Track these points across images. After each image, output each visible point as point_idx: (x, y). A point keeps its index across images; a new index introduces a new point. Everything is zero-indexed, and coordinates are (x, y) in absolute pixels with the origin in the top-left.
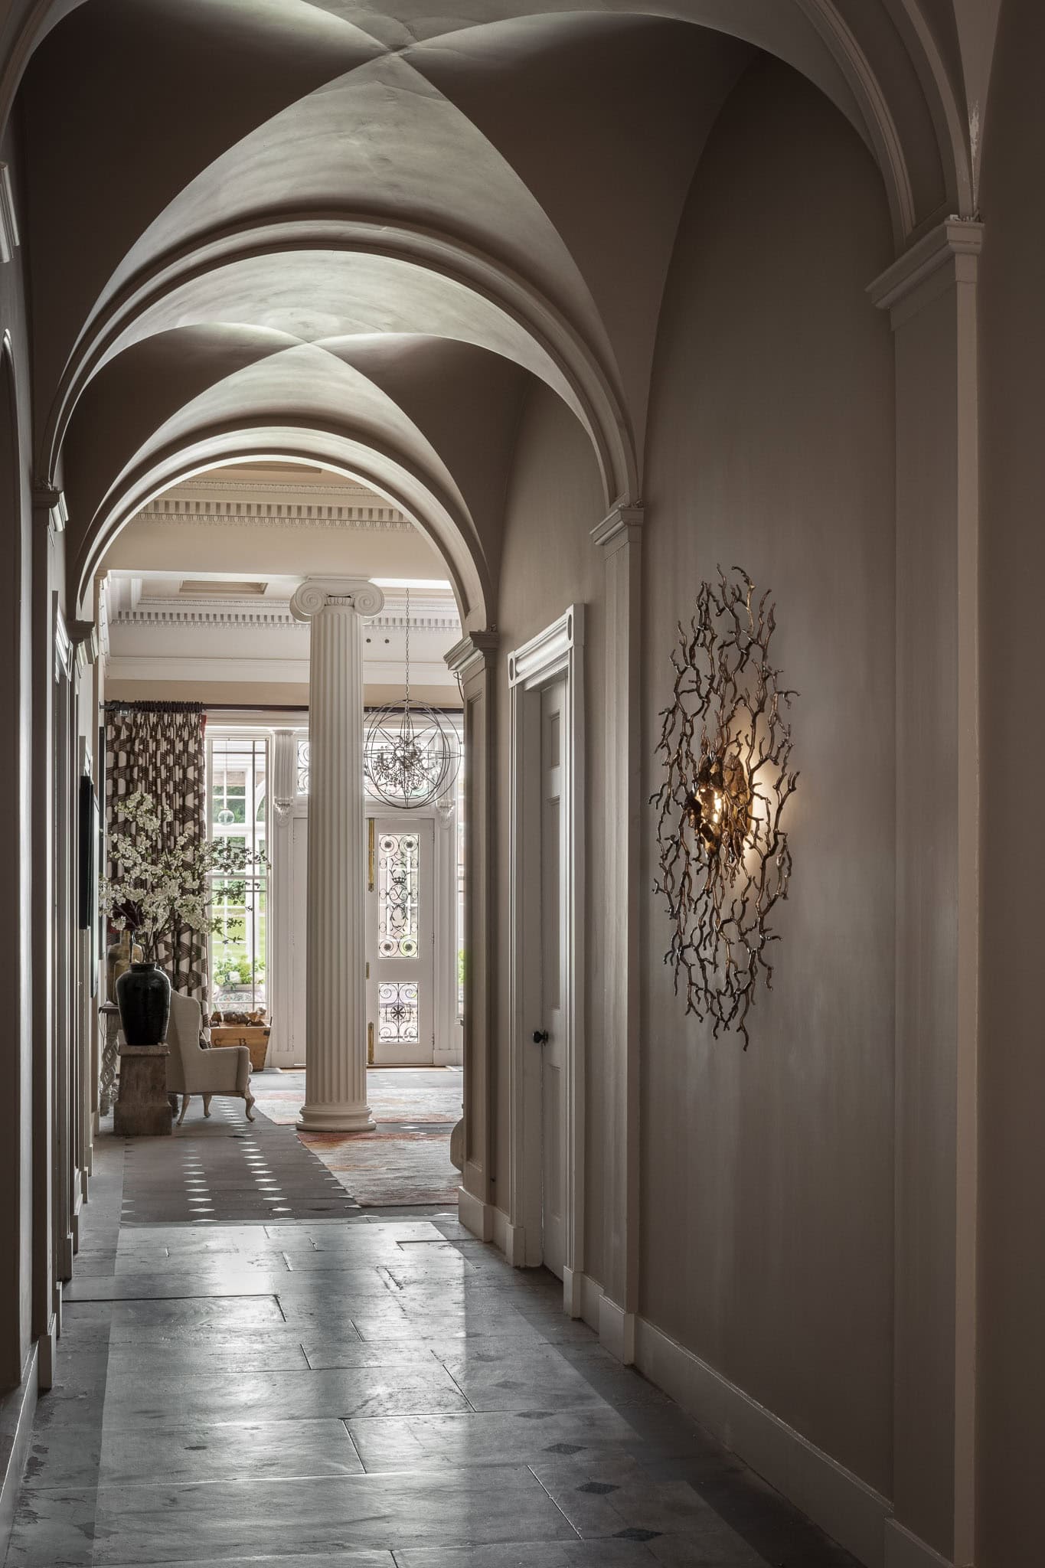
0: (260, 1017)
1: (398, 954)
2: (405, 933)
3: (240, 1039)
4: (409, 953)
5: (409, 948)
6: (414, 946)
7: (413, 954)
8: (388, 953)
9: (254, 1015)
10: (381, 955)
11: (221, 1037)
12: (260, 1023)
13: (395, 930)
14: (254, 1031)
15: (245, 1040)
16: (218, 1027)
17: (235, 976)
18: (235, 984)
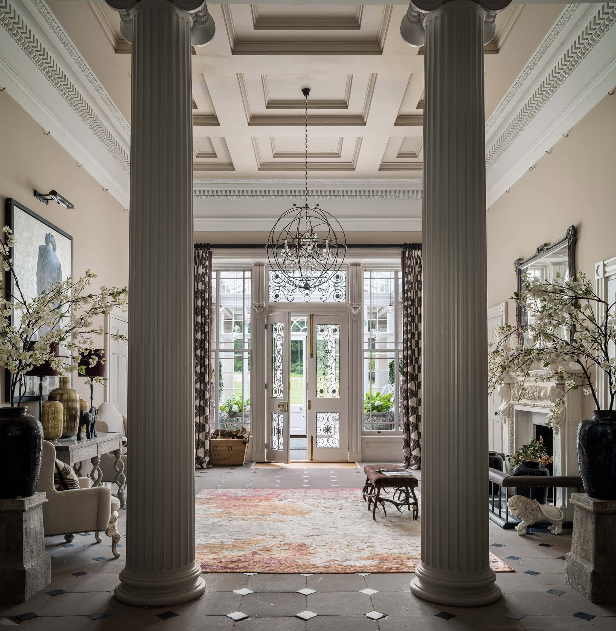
0: (242, 433)
1: (328, 396)
2: (332, 383)
3: (229, 447)
4: (335, 395)
5: (334, 391)
6: (337, 391)
7: (337, 395)
8: (321, 395)
9: (237, 432)
10: (318, 396)
11: (217, 445)
12: (242, 437)
13: (326, 381)
14: (237, 442)
15: (231, 447)
16: (216, 439)
17: (235, 408)
18: (235, 412)
